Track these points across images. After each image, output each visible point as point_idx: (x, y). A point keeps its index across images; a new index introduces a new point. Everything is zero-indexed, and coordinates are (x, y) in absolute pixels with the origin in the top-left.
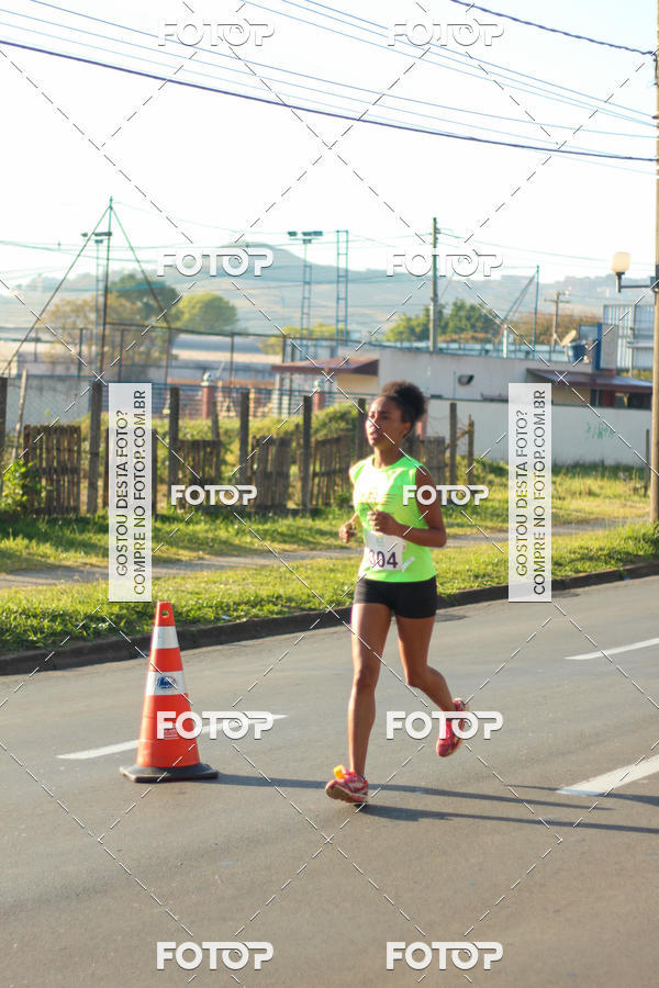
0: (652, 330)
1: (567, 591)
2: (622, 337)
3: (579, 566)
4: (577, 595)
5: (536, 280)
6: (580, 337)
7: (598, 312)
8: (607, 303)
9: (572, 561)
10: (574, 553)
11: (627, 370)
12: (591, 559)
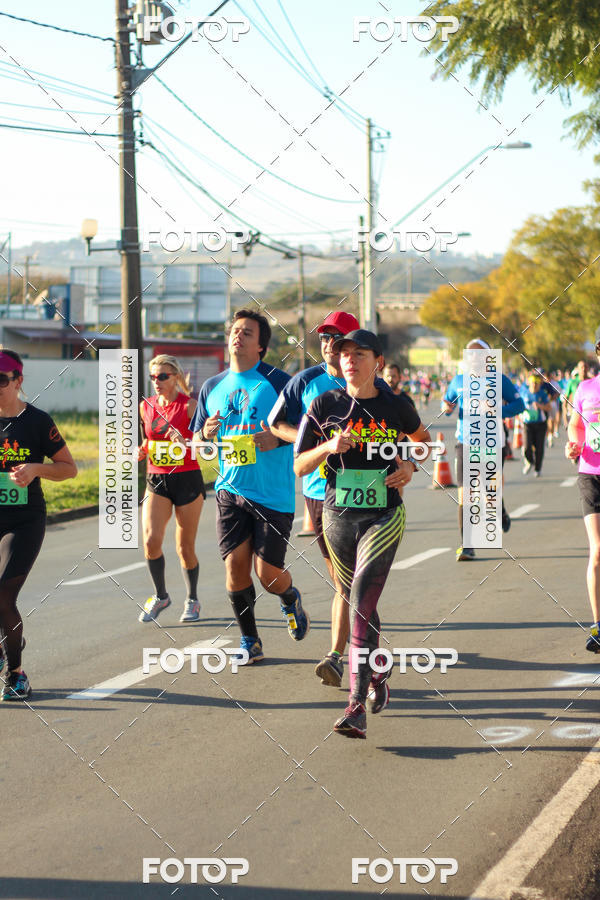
0: (119, 288)
1: (54, 526)
2: (90, 295)
3: (63, 503)
4: (63, 529)
5: (7, 246)
6: (50, 296)
7: (64, 273)
8: (74, 264)
9: (56, 499)
10: (58, 491)
11: (93, 326)
12: (73, 496)
